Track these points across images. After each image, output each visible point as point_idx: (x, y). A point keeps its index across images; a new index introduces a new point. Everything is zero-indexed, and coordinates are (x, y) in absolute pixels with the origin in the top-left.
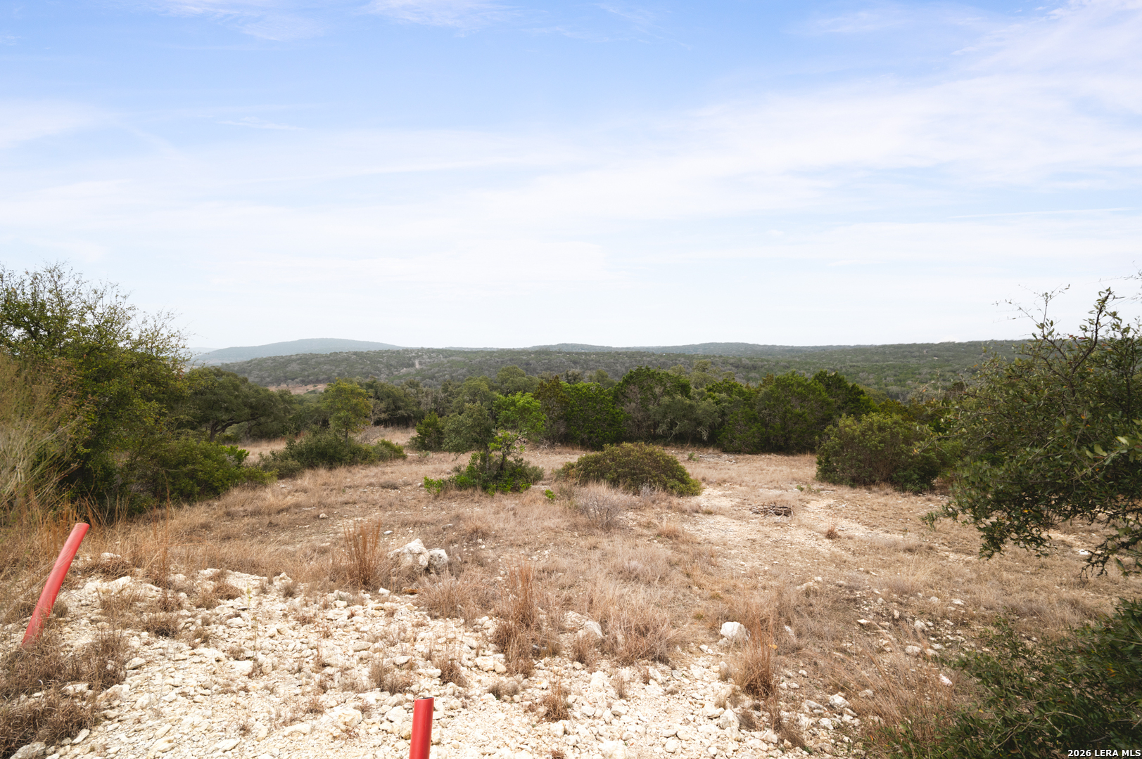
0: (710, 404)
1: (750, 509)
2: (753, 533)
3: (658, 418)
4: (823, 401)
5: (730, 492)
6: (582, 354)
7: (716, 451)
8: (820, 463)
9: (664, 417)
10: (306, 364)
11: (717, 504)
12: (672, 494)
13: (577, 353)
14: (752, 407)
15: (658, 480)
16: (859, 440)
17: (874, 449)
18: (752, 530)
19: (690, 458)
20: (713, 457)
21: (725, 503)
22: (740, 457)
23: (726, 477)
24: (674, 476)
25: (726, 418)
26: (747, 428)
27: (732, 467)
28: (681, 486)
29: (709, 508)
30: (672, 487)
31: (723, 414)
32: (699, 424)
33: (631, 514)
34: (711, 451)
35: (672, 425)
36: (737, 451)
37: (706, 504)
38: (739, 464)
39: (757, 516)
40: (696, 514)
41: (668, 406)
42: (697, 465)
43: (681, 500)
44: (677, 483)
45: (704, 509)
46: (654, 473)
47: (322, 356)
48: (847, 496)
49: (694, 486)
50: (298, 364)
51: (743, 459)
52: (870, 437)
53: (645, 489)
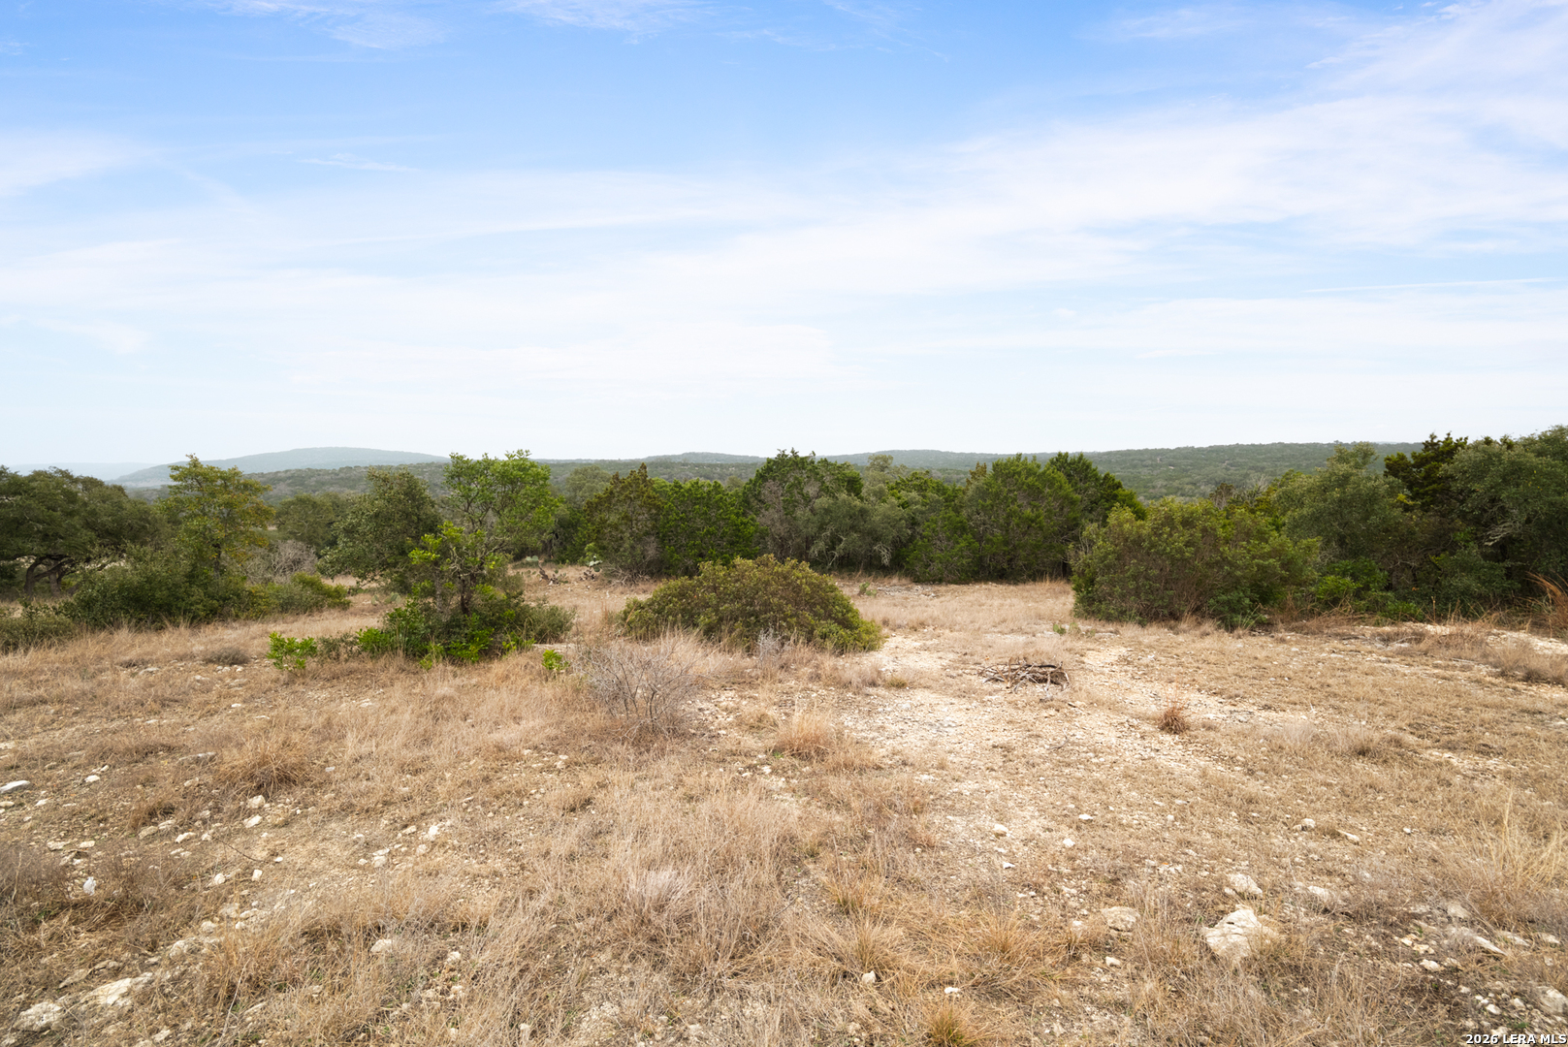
0: (893, 507)
1: (981, 674)
2: (1000, 726)
3: (812, 530)
4: (1066, 497)
5: (935, 641)
6: (716, 465)
7: (904, 581)
8: (1077, 589)
9: (822, 528)
10: (301, 485)
11: (912, 664)
12: (822, 649)
13: (709, 466)
14: (957, 511)
15: (798, 623)
16: (1150, 542)
17: (1178, 556)
18: (996, 720)
19: (863, 591)
20: (898, 590)
21: (928, 663)
22: (943, 588)
23: (923, 617)
24: (829, 616)
25: (918, 529)
26: (951, 543)
27: (930, 603)
28: (842, 632)
29: (898, 676)
30: (824, 637)
31: (913, 523)
32: (877, 540)
33: (727, 698)
34: (895, 581)
35: (834, 541)
36: (937, 580)
37: (891, 667)
38: (942, 599)
39: (996, 686)
40: (871, 690)
41: (827, 511)
42: (875, 601)
43: (840, 662)
44: (834, 627)
45: (888, 676)
46: (789, 609)
47: (327, 472)
48: (1146, 641)
49: (868, 632)
50: (289, 485)
51: (947, 591)
52: (1171, 535)
53: (766, 642)
